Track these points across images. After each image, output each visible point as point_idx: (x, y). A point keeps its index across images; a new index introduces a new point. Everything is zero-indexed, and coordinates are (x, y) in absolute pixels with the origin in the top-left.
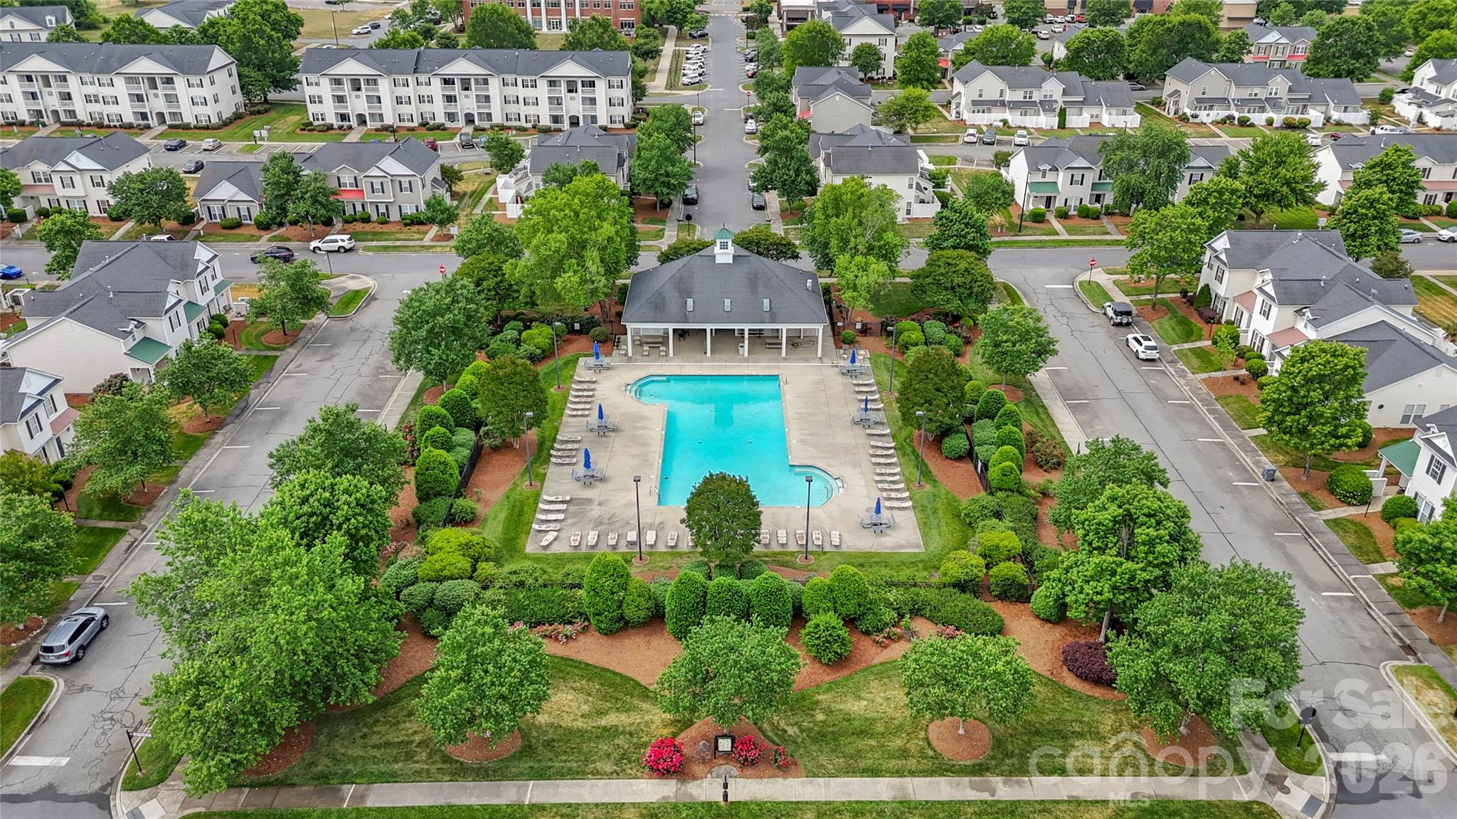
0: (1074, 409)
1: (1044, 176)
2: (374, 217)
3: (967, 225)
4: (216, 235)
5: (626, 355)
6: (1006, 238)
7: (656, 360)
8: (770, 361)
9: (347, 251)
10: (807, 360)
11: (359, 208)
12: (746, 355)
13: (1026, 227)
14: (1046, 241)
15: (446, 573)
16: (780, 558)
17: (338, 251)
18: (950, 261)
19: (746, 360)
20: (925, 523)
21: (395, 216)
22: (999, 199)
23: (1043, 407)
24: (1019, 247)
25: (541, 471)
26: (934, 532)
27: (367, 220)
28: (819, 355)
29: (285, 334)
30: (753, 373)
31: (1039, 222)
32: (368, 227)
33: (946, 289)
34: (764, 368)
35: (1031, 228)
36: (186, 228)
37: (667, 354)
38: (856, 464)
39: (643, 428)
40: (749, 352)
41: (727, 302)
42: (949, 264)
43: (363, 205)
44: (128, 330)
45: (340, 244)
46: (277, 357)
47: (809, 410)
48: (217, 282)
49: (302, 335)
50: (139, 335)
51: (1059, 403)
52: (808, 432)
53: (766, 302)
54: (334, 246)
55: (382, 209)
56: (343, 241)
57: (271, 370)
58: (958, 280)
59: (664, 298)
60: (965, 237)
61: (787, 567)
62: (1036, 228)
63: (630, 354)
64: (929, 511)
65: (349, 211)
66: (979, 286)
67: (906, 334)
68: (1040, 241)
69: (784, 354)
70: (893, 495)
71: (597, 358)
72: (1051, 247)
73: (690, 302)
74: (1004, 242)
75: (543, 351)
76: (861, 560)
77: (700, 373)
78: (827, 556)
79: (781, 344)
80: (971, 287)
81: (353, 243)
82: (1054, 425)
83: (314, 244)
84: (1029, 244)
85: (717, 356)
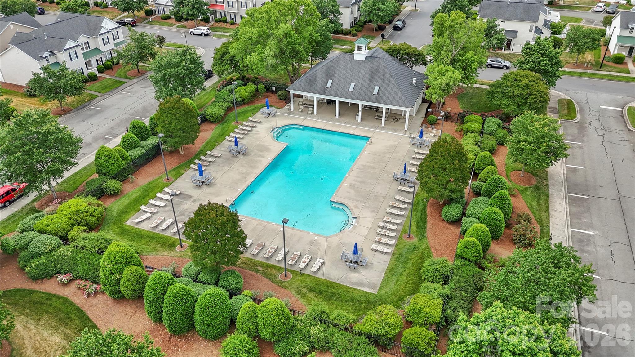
0: (572, 201)
1: (631, 32)
2: (229, 20)
3: (543, 55)
4: (157, 22)
5: (290, 109)
6: (588, 71)
7: (305, 116)
8: (372, 127)
9: (206, 35)
10: (395, 130)
11: (223, 15)
12: (359, 120)
13: (606, 65)
14: (618, 76)
15: (47, 229)
16: (269, 271)
17: (201, 35)
18: (517, 78)
19: (358, 124)
20: (392, 270)
21: (238, 21)
22: (588, 43)
23: (547, 195)
24: (595, 78)
25: (183, 171)
26: (394, 279)
27: (225, 21)
28: (406, 128)
29: (138, 72)
30: (355, 133)
31: (618, 63)
32: (224, 25)
33: (510, 97)
34: (365, 131)
35: (611, 67)
36: (147, 17)
37: (313, 113)
38: (375, 210)
39: (261, 156)
40: (362, 119)
41: (353, 85)
42: (516, 80)
43: (225, 14)
44: (44, 56)
45: (202, 31)
46: (125, 82)
47: (372, 165)
48: (117, 41)
49: (147, 73)
50: (52, 60)
51: (562, 194)
52: (359, 179)
53: (377, 88)
54: (199, 32)
55: (233, 17)
56: (204, 30)
57: (117, 88)
58: (518, 91)
59: (316, 77)
60: (539, 63)
61: (269, 279)
62: (614, 67)
63: (292, 109)
64: (402, 260)
65: (219, 16)
66: (533, 98)
67: (469, 124)
68: (613, 76)
69: (383, 124)
70: (384, 240)
71: (268, 108)
72: (619, 81)
73: (330, 82)
74: (585, 73)
75: (244, 100)
76: (323, 288)
77: (324, 127)
78: (303, 278)
79: (382, 117)
80: (527, 98)
81: (209, 32)
82: (547, 211)
83: (192, 30)
84: (603, 77)
85: (342, 119)
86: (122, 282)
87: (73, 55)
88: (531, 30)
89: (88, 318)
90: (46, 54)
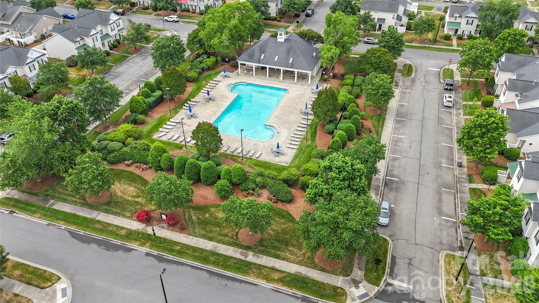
0: (397, 122)
1: (455, 19)
2: (191, 10)
3: (391, 37)
4: (139, 12)
5: (238, 73)
6: (427, 45)
7: (248, 77)
8: (289, 83)
9: (176, 22)
10: (303, 85)
11: (187, 6)
12: (282, 79)
13: (439, 41)
14: (444, 49)
15: (115, 139)
16: (234, 158)
17: (173, 22)
18: (374, 52)
19: (280, 82)
20: (296, 156)
21: (198, 11)
23: (384, 119)
24: (429, 50)
25: (178, 110)
26: (298, 159)
27: (188, 11)
28: (309, 83)
29: (136, 49)
30: (279, 87)
31: (447, 40)
32: (188, 14)
33: (370, 64)
34: (285, 86)
35: (442, 42)
37: (252, 75)
38: (289, 129)
39: (223, 101)
40: (283, 79)
41: (277, 57)
42: (374, 53)
43: (188, 5)
44: (77, 40)
45: (174, 19)
46: (129, 57)
47: (288, 105)
48: (119, 28)
49: (141, 50)
50: (82, 43)
51: (393, 118)
52: (281, 113)
53: (291, 59)
54: (171, 20)
55: (194, 8)
56: (174, 18)
57: (124, 60)
58: (373, 60)
59: (254, 53)
60: (389, 42)
61: (234, 161)
62: (444, 43)
63: (240, 73)
64: (302, 151)
65: (183, 7)
66: (382, 64)
67: (346, 80)
68: (441, 48)
69: (295, 81)
70: (293, 143)
71: (225, 72)
72: (444, 51)
73: (263, 55)
74: (425, 47)
75: (209, 67)
76: (261, 164)
77: (260, 84)
78: (251, 160)
79: (295, 77)
81: (178, 19)
82: (382, 127)
83: (166, 18)
84: (435, 49)
85: (271, 78)
86: (162, 161)
87: (95, 39)
88: (393, 18)
89: (145, 179)
90: (79, 39)
